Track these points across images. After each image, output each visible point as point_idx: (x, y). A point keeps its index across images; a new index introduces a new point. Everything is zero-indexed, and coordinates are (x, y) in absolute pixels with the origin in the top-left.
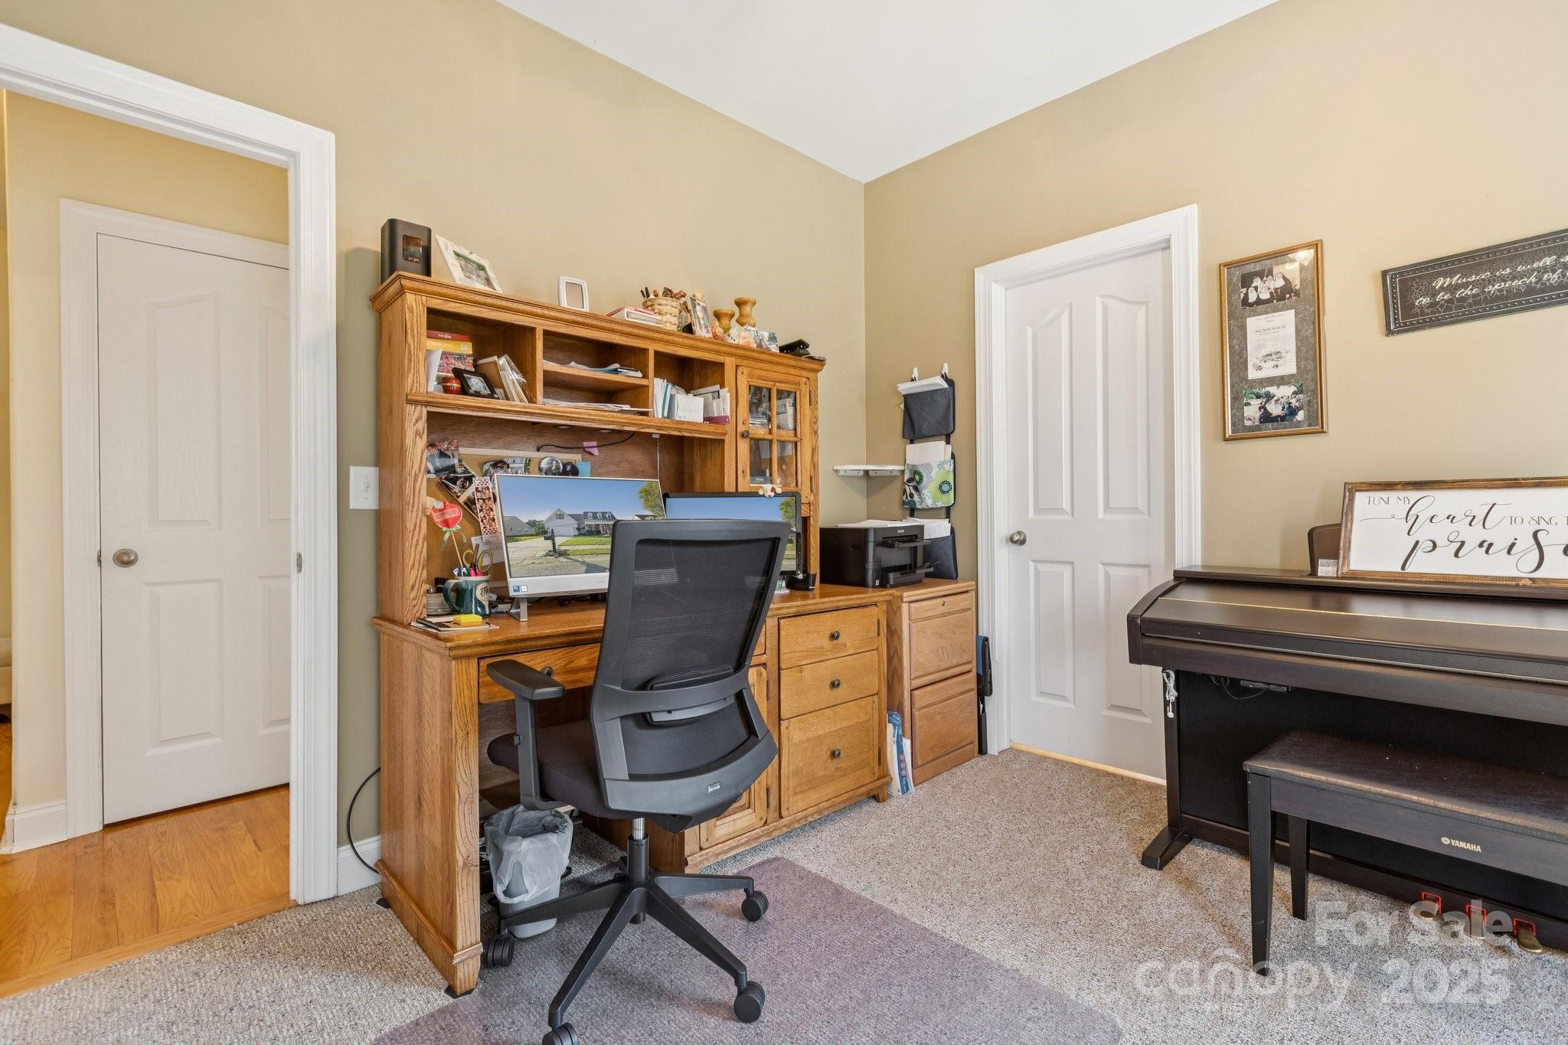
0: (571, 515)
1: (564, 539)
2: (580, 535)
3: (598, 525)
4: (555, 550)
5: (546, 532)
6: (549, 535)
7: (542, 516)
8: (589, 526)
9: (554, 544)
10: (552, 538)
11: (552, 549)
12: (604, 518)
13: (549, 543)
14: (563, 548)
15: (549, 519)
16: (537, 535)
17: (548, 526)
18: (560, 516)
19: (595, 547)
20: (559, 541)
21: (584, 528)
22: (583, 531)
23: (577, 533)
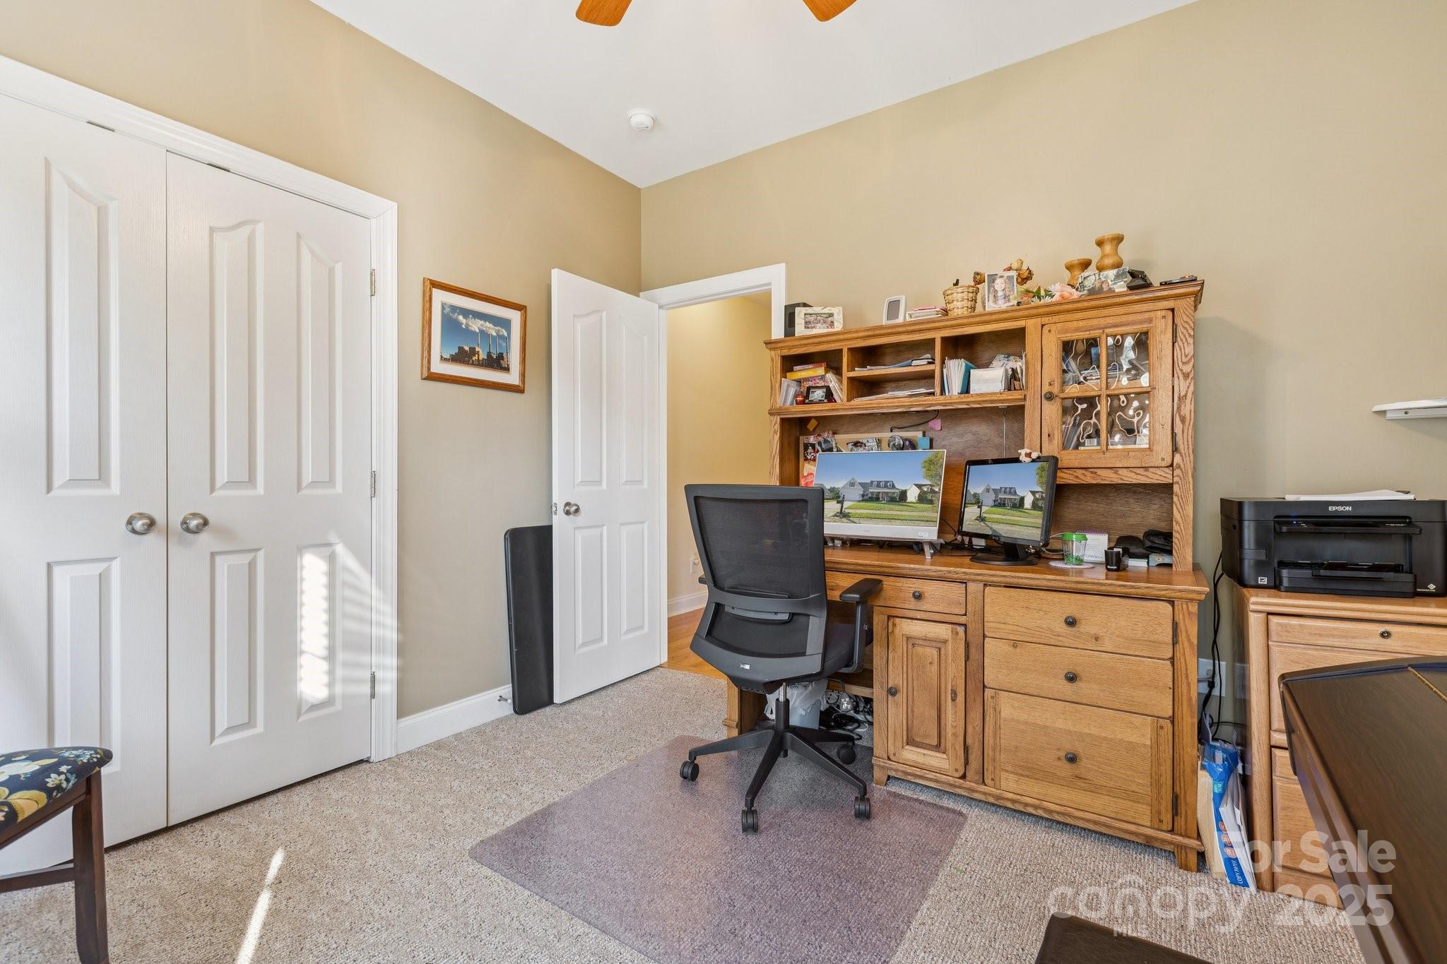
0: (860, 483)
1: (851, 503)
2: (863, 500)
3: (879, 493)
4: (841, 512)
5: (839, 497)
6: (841, 499)
7: (839, 484)
8: (872, 493)
9: (842, 507)
10: (841, 502)
11: (839, 511)
12: (886, 486)
13: (839, 505)
14: (847, 511)
15: (844, 487)
16: (833, 499)
17: (842, 493)
18: (852, 484)
19: (869, 511)
20: (846, 504)
21: (867, 495)
22: (865, 498)
23: (861, 499)
